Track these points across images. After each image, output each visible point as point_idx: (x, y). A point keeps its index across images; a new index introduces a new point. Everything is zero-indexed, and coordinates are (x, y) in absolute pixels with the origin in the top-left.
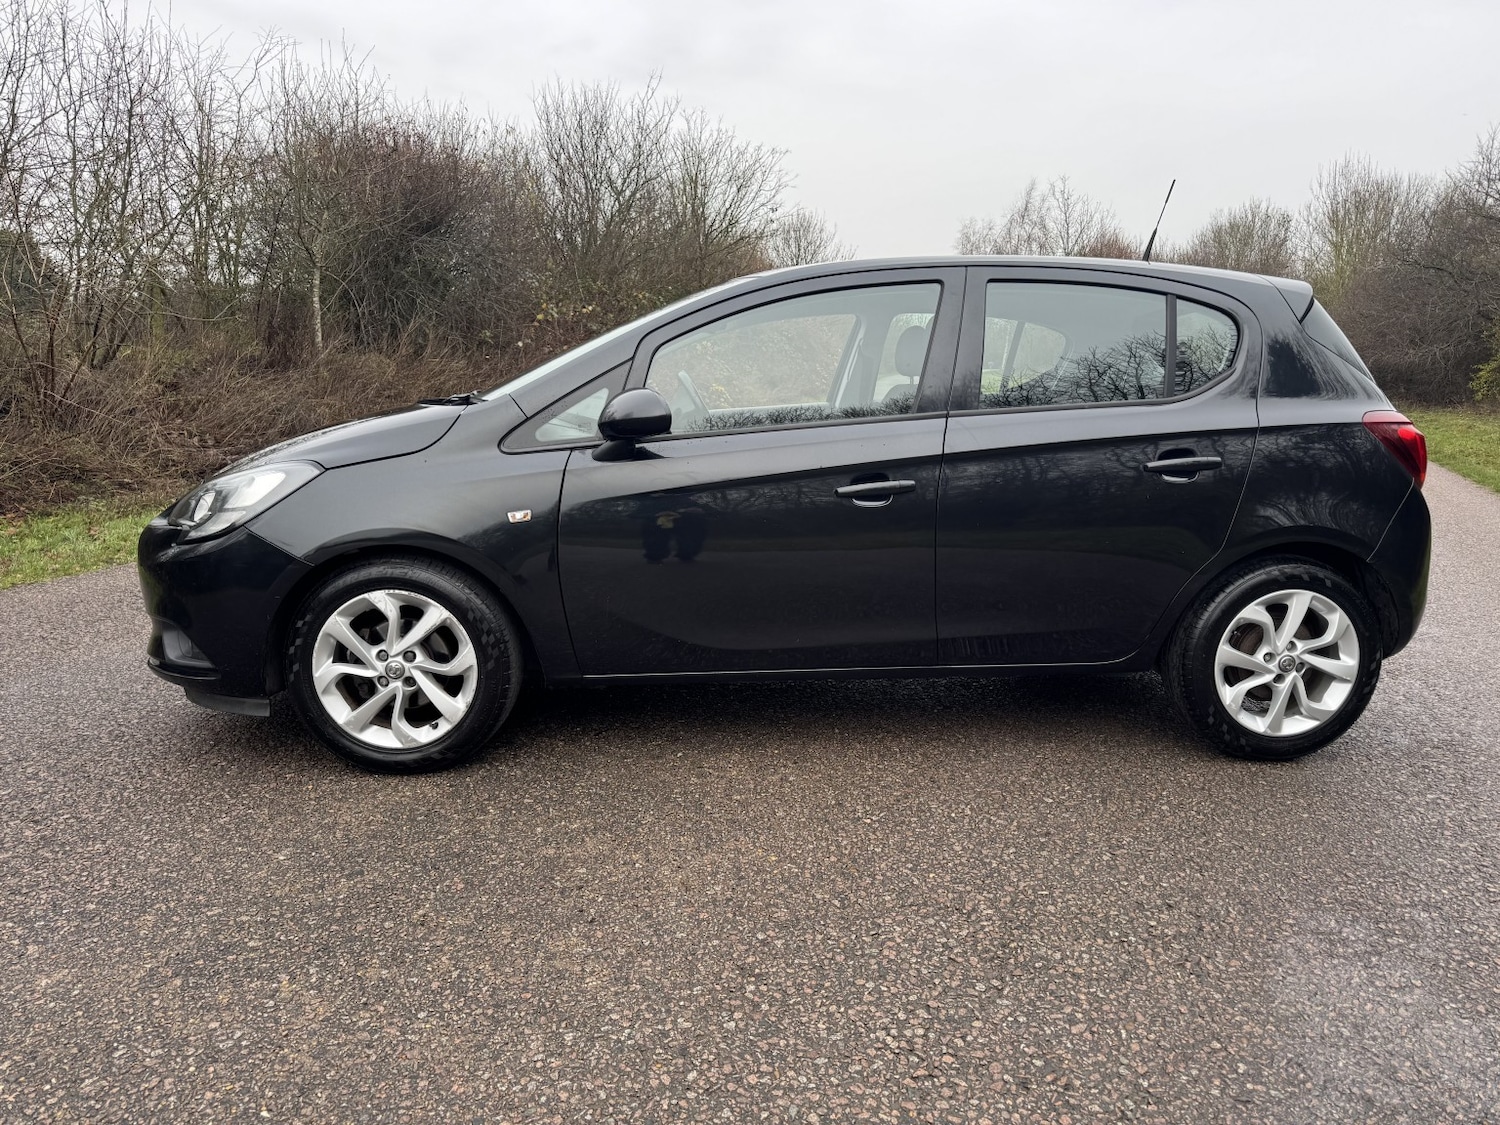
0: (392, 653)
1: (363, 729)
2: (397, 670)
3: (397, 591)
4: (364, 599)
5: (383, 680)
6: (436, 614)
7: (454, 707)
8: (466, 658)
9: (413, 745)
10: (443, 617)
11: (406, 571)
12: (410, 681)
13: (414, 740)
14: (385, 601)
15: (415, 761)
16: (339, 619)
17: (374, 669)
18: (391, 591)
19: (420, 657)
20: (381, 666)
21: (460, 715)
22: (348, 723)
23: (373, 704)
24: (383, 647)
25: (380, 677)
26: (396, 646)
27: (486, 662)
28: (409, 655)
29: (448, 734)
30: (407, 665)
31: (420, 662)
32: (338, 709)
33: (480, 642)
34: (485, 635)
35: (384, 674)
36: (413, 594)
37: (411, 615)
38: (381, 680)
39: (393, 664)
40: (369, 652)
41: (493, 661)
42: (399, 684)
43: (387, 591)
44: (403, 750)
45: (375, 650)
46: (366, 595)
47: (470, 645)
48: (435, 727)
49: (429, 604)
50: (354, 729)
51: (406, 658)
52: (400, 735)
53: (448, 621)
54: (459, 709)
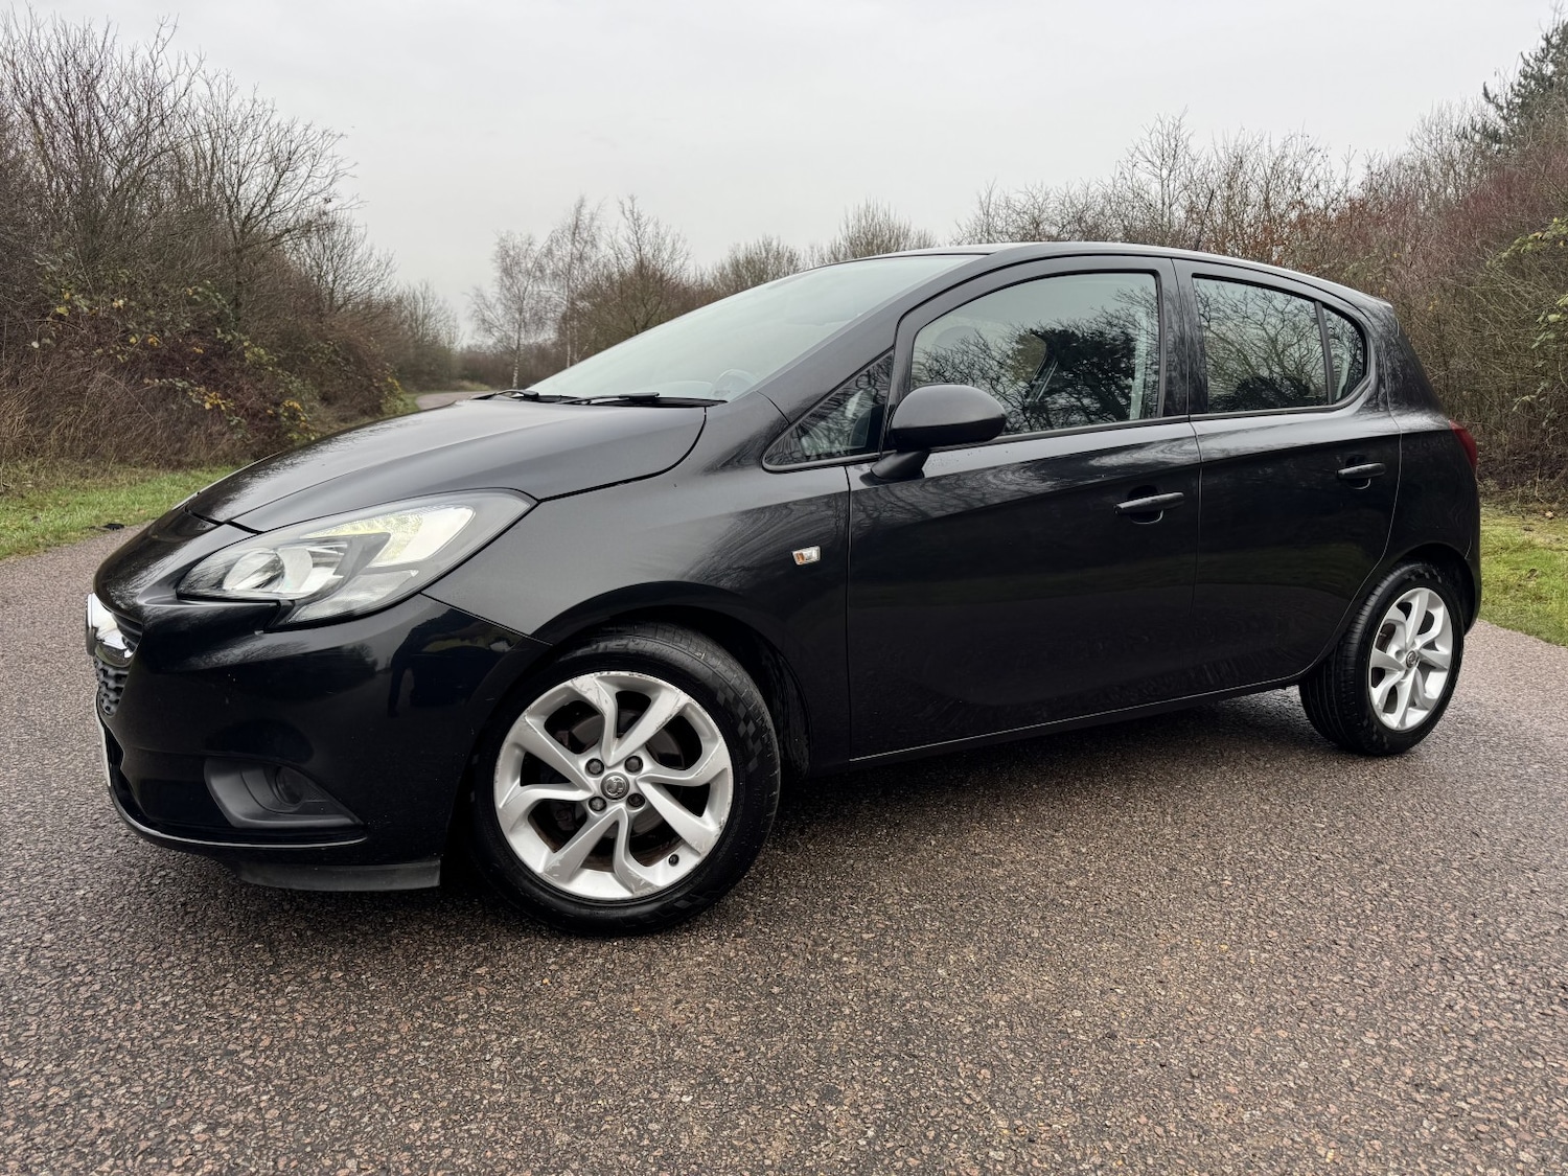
0: (609, 762)
1: (571, 877)
2: (620, 785)
3: (613, 673)
4: (567, 688)
5: (600, 802)
6: (669, 701)
7: (702, 830)
8: (716, 758)
9: (647, 892)
10: (681, 704)
11: (624, 642)
12: (637, 799)
13: (649, 885)
14: (596, 689)
15: (652, 914)
16: (528, 720)
17: (586, 788)
18: (605, 673)
19: (648, 766)
20: (593, 783)
21: (712, 841)
22: (551, 871)
23: (585, 839)
24: (594, 754)
25: (592, 800)
26: (614, 752)
27: (747, 760)
28: (633, 764)
29: (697, 871)
30: (631, 777)
31: (648, 772)
32: (533, 851)
33: (736, 733)
34: (742, 723)
35: (600, 794)
36: (636, 675)
37: (633, 704)
38: (594, 803)
39: (612, 778)
40: (576, 763)
41: (755, 759)
42: (622, 805)
43: (598, 674)
44: (632, 900)
45: (582, 762)
46: (568, 683)
47: (721, 740)
48: (674, 861)
49: (658, 688)
50: (560, 879)
51: (629, 768)
52: (625, 880)
53: (688, 709)
54: (709, 833)
